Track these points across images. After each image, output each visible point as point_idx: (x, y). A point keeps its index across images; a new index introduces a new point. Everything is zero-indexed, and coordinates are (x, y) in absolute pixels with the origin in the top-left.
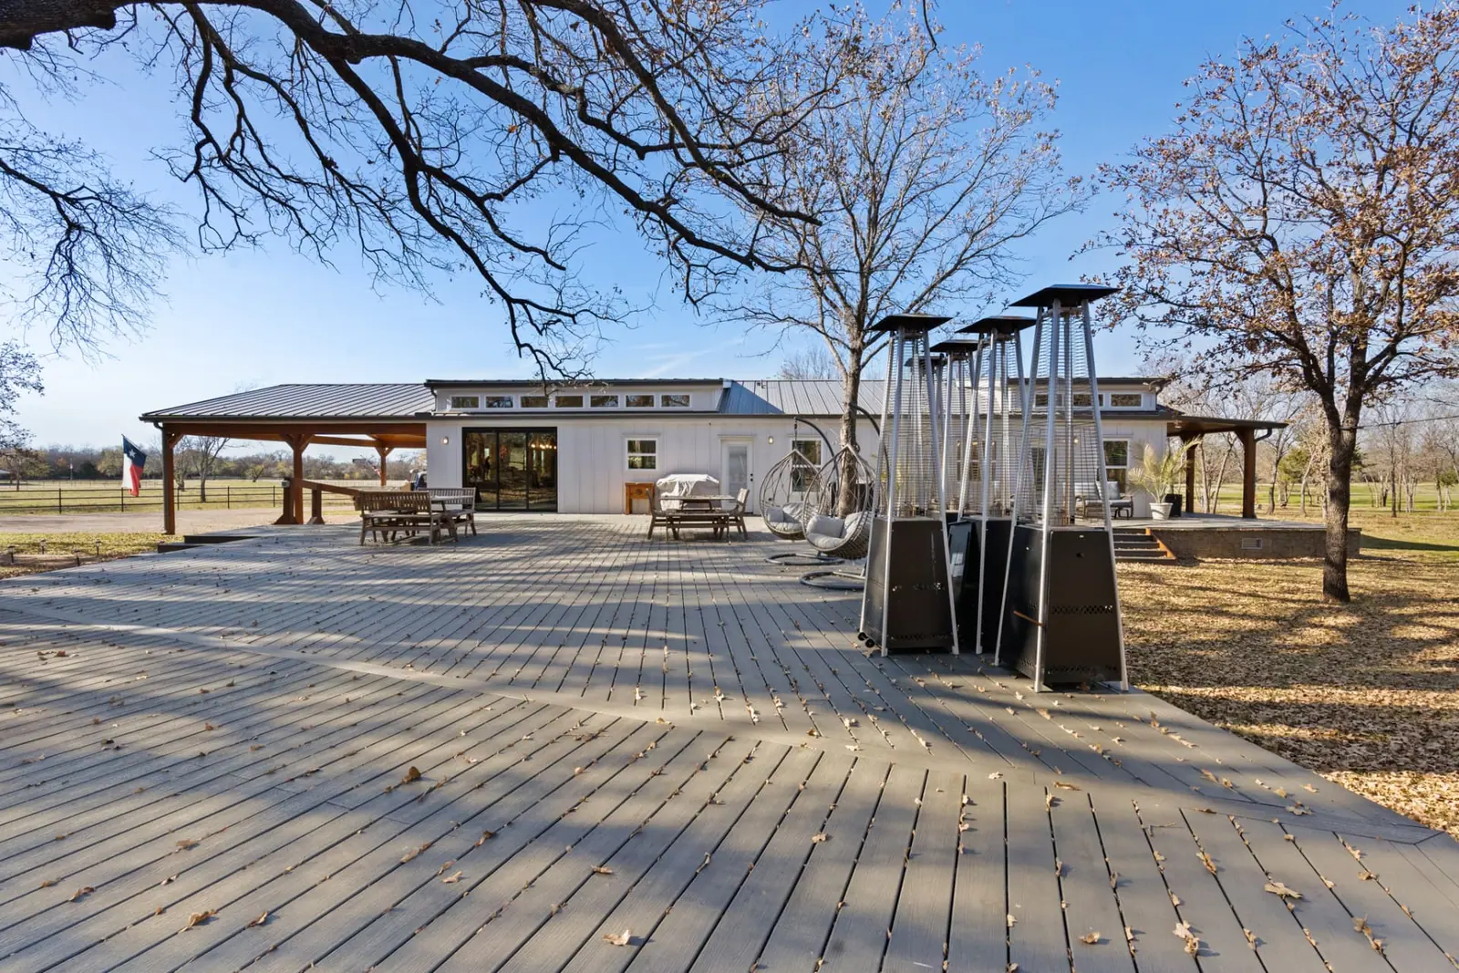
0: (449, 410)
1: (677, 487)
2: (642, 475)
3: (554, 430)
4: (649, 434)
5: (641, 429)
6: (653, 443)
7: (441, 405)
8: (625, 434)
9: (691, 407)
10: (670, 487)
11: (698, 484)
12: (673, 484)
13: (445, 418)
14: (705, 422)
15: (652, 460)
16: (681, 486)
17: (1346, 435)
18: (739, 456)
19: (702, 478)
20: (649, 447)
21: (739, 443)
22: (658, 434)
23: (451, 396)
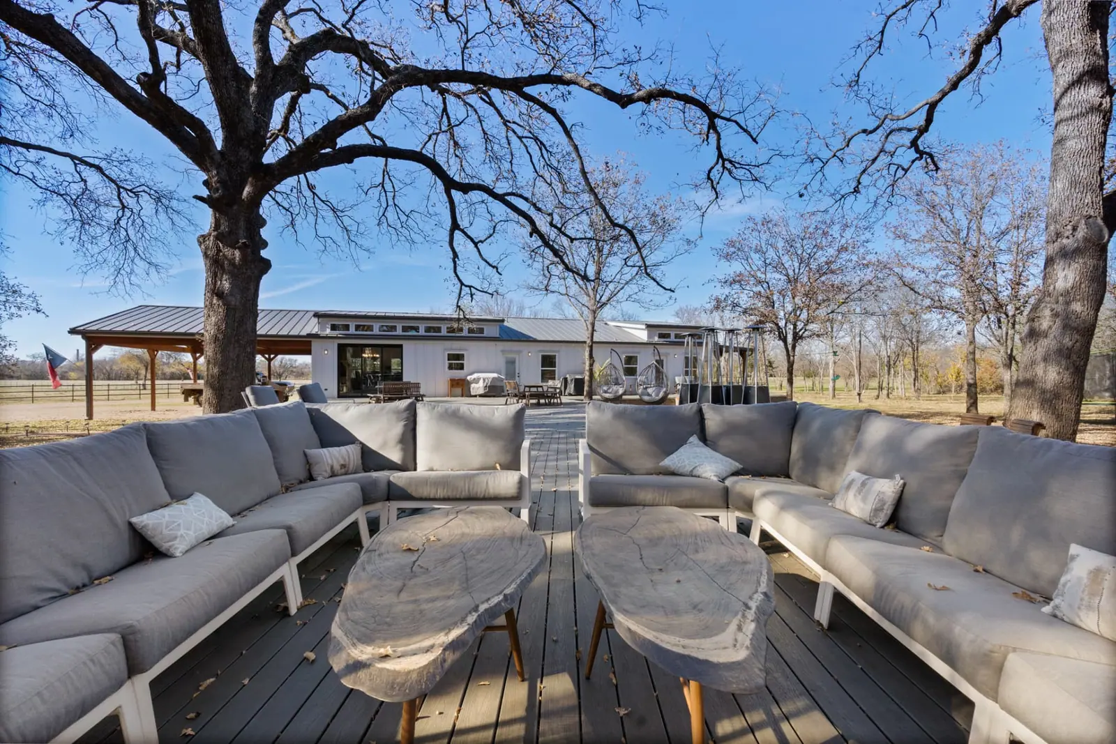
0: (328, 331)
1: (481, 381)
2: (457, 374)
3: (401, 346)
4: (460, 350)
5: (456, 347)
6: (463, 355)
7: (323, 328)
8: (445, 350)
9: (485, 335)
10: (476, 380)
11: (494, 378)
12: (479, 379)
13: (327, 337)
14: (492, 343)
15: (462, 364)
16: (484, 380)
17: (792, 358)
18: (511, 363)
19: (495, 375)
20: (460, 357)
21: (510, 356)
22: (466, 350)
23: (330, 323)
